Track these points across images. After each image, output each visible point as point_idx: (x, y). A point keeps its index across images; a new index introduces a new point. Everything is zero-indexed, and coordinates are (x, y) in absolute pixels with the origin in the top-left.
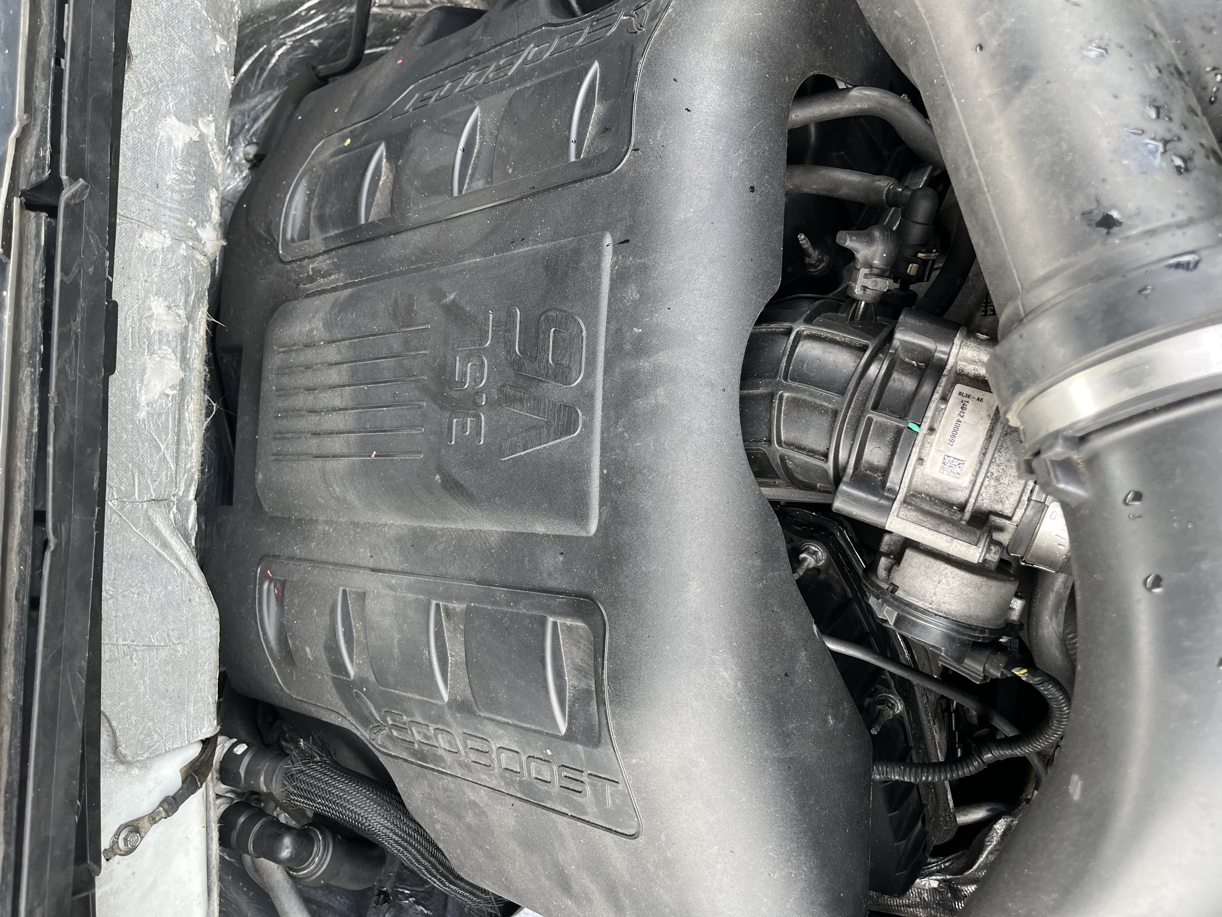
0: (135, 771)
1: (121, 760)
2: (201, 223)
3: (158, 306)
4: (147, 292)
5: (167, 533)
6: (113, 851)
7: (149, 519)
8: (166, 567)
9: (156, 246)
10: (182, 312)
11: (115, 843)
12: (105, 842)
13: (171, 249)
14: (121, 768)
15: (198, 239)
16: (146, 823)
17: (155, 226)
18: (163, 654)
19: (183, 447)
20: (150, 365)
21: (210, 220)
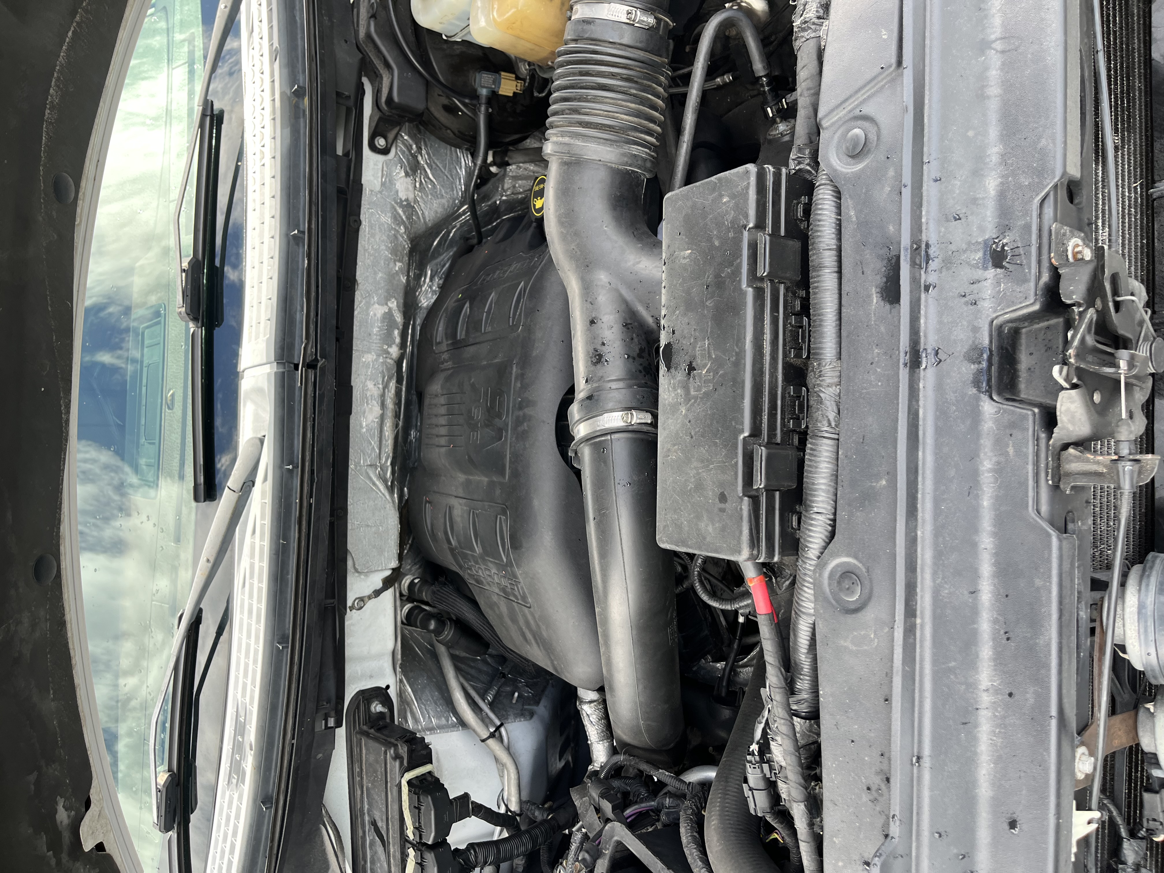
0: (362, 577)
1: (356, 571)
2: (390, 346)
3: (370, 385)
4: (366, 379)
5: (375, 479)
6: (352, 608)
7: (367, 473)
8: (374, 493)
9: (370, 360)
10: (381, 386)
11: (353, 604)
12: (349, 603)
13: (376, 360)
14: (357, 574)
15: (388, 353)
16: (366, 599)
17: (369, 352)
18: (374, 529)
19: (384, 442)
20: (367, 410)
21: (394, 343)
